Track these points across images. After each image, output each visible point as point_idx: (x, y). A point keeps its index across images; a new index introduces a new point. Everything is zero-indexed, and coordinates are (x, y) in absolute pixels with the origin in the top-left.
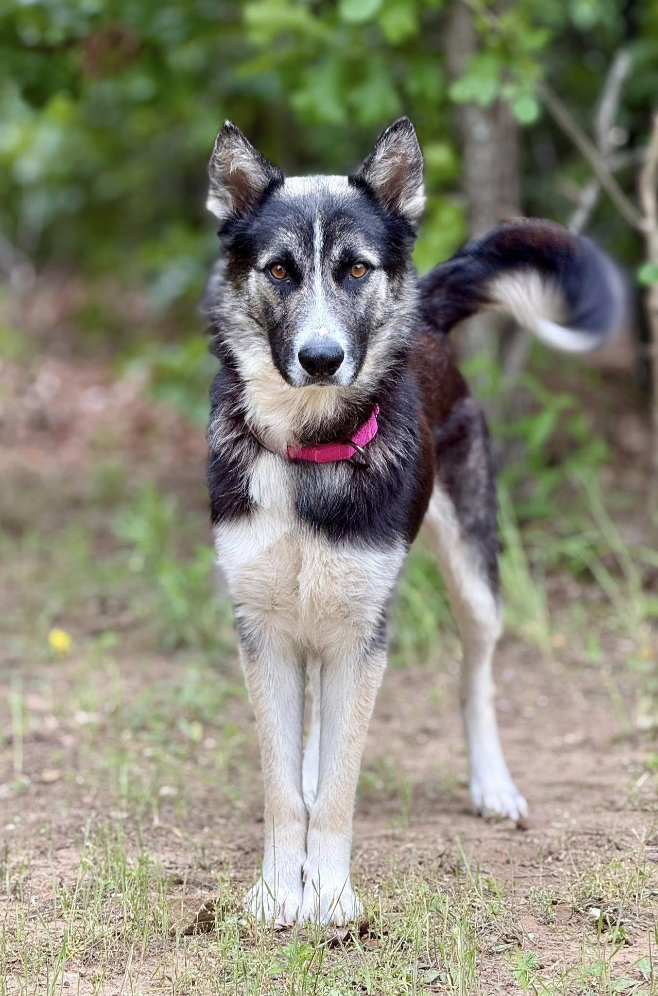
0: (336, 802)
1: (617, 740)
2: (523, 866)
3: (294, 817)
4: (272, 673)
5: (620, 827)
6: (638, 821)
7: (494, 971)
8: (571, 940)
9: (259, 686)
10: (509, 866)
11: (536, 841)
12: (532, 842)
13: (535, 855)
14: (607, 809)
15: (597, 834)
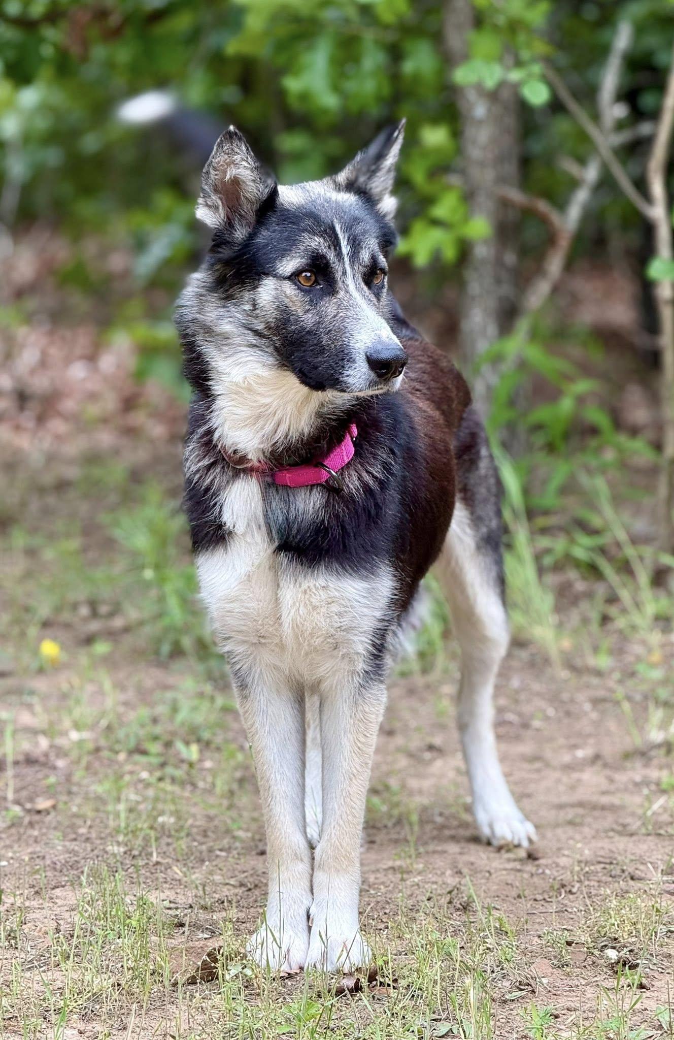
0: (340, 843)
1: (627, 756)
2: (535, 900)
3: (297, 857)
4: (265, 708)
5: (633, 854)
6: (653, 847)
7: (508, 1022)
8: (587, 985)
9: (254, 723)
10: (520, 900)
11: (548, 872)
12: (543, 873)
13: (547, 889)
14: (621, 834)
15: (611, 863)
